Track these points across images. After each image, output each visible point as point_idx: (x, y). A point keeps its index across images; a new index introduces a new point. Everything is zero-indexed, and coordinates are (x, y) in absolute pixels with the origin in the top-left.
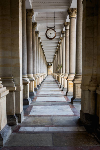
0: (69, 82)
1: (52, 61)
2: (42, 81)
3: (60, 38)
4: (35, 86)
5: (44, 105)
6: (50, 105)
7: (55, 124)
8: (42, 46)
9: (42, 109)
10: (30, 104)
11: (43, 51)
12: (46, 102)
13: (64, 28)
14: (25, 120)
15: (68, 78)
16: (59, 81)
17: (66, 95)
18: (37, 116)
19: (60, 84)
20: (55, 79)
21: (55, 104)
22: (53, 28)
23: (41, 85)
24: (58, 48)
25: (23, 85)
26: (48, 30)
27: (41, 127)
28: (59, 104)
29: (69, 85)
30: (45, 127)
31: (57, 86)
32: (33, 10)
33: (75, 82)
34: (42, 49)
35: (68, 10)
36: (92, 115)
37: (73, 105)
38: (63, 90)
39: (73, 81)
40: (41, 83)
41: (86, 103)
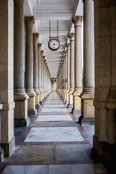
0: (75, 97)
1: (56, 77)
2: (46, 97)
3: (64, 51)
4: (36, 103)
5: (45, 127)
6: (52, 126)
7: (59, 159)
8: (45, 61)
9: (42, 133)
10: (28, 125)
11: (47, 66)
12: (49, 122)
13: (69, 39)
14: (16, 151)
15: (73, 93)
16: (64, 97)
17: (72, 113)
18: (35, 144)
19: (65, 100)
20: (59, 94)
21: (59, 125)
22: (57, 39)
23: (44, 102)
24: (62, 62)
25: (14, 101)
26: (50, 40)
27: (38, 164)
28: (65, 125)
29: (75, 102)
30: (44, 166)
31: (62, 103)
32: (34, 18)
33: (83, 97)
34: (45, 64)
35: (73, 18)
36: (111, 144)
37: (81, 126)
38: (68, 107)
39: (80, 96)
40: (45, 99)
41: (103, 126)
